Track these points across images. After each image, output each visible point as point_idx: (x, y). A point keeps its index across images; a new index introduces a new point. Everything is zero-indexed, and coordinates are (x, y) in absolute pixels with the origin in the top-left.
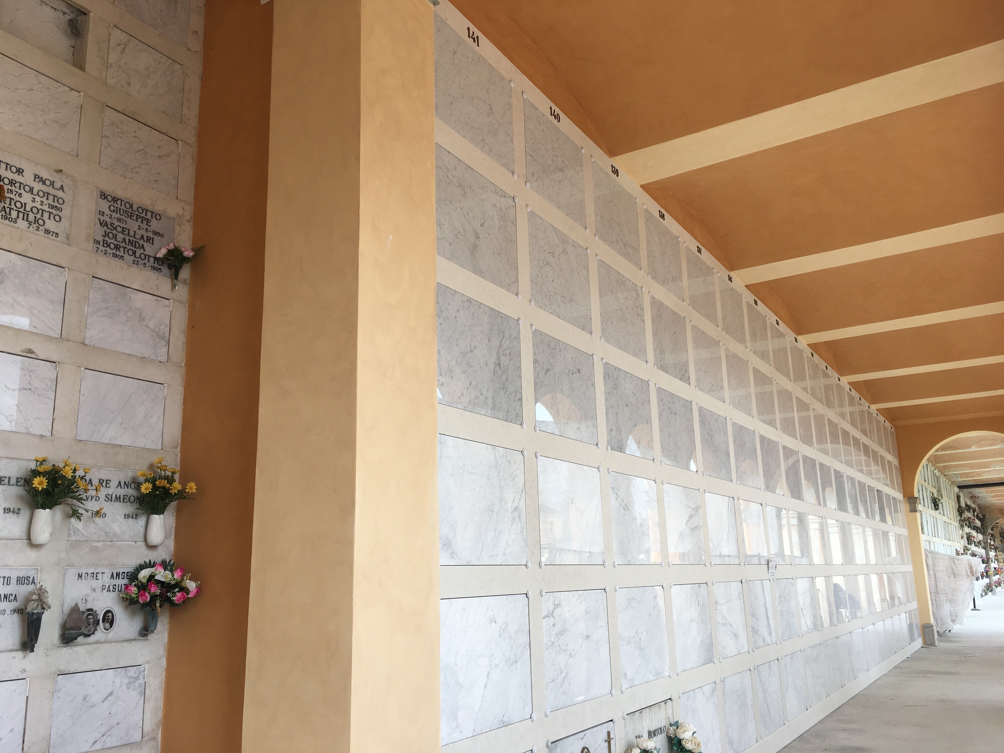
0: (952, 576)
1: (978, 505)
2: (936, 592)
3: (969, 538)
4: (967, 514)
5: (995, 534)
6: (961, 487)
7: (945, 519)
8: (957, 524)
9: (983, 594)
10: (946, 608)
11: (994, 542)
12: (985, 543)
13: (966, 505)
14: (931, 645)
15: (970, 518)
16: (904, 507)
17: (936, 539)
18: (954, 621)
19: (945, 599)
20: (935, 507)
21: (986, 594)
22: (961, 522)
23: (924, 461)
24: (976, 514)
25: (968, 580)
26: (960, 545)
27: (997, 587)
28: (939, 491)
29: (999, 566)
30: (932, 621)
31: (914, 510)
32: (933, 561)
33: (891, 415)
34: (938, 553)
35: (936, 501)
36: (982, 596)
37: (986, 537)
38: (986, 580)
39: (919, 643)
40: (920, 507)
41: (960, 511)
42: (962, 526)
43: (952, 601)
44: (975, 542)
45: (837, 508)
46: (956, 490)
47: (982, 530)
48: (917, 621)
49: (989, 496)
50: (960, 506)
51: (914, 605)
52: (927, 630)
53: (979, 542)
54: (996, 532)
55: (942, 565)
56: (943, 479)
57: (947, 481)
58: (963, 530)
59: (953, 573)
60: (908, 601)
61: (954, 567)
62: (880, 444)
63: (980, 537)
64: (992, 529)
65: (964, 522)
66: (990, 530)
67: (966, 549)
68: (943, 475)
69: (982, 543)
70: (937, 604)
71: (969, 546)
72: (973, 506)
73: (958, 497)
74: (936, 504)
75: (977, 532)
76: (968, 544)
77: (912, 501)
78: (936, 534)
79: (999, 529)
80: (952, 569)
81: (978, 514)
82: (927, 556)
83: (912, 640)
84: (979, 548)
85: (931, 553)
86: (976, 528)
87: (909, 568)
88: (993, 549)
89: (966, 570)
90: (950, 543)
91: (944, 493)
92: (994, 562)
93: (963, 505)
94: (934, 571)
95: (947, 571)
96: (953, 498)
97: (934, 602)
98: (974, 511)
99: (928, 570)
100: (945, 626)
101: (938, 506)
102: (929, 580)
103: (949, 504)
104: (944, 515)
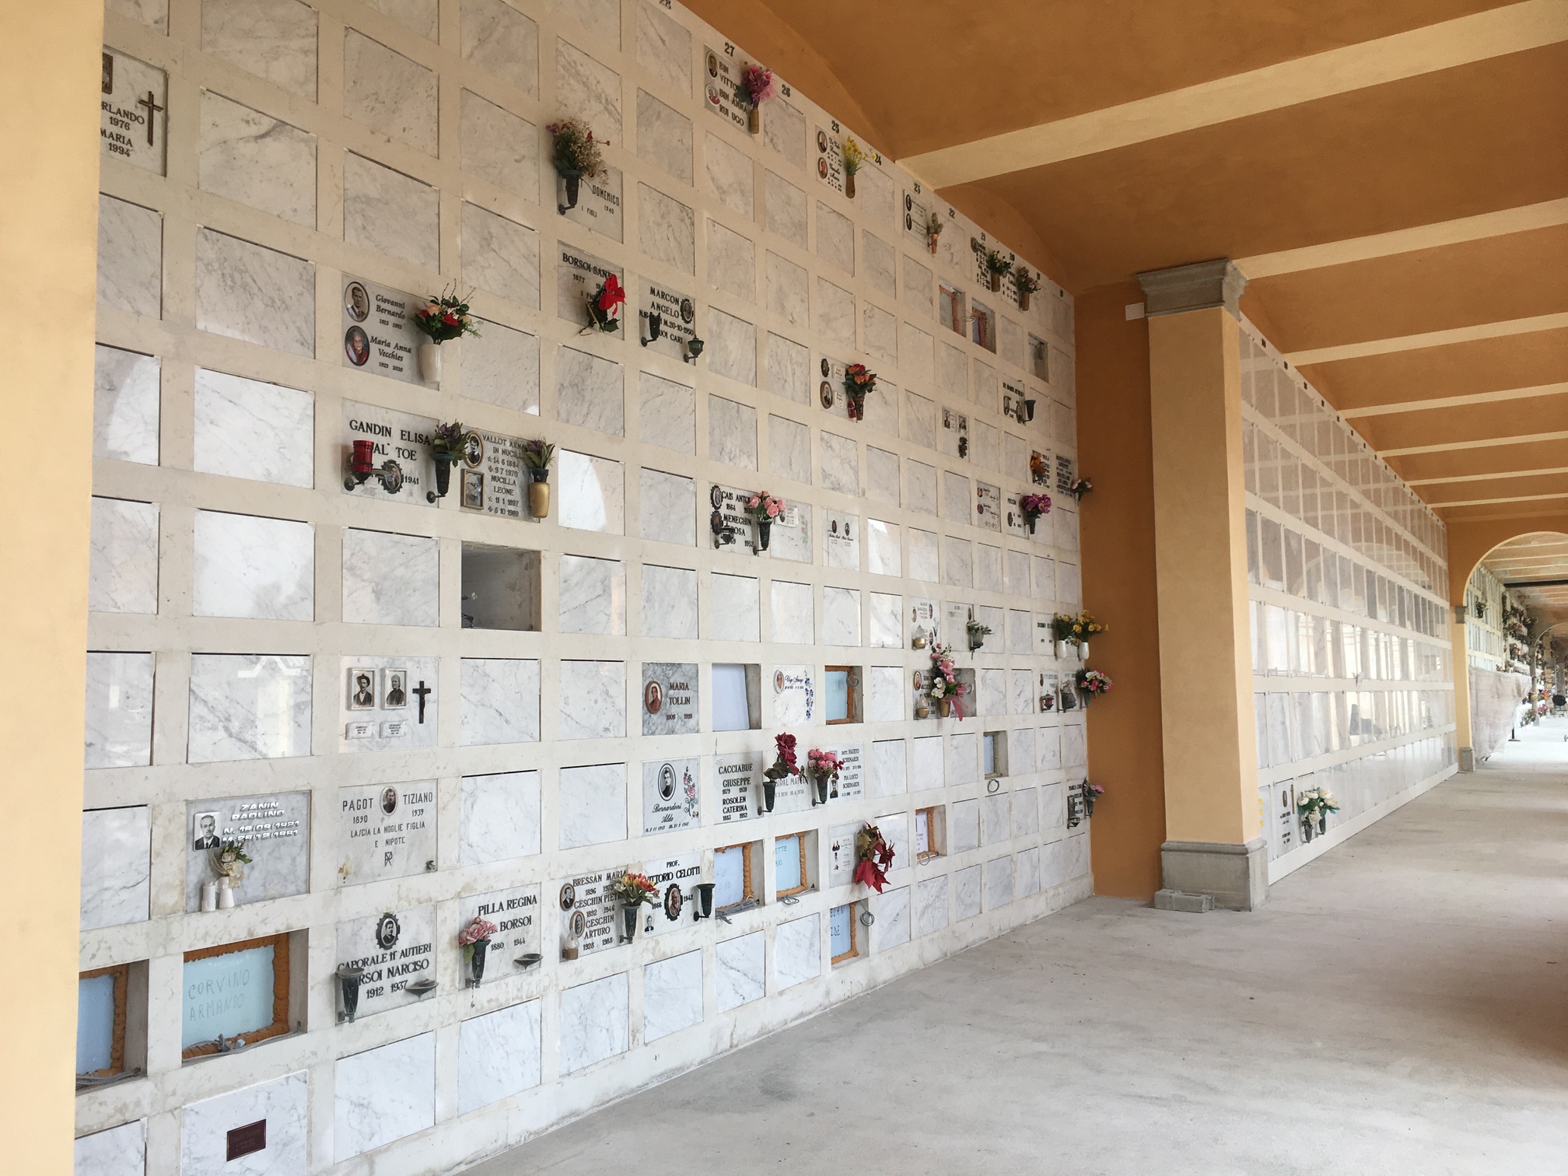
0: (1496, 696)
1: (1527, 606)
2: (1476, 714)
3: (1513, 651)
4: (1514, 620)
5: (1544, 645)
6: (1507, 586)
7: (1488, 628)
8: (1500, 634)
9: (1524, 723)
10: (1486, 733)
11: (1542, 655)
12: (1532, 657)
13: (1512, 608)
14: (1468, 770)
15: (1515, 624)
16: (1450, 617)
17: (1477, 653)
18: (1492, 748)
19: (1486, 722)
20: (1479, 613)
21: (1527, 723)
22: (1505, 631)
23: (1478, 564)
24: (1522, 619)
25: (1513, 701)
26: (1501, 659)
27: (1541, 715)
28: (1484, 594)
29: (1545, 688)
30: (1471, 746)
31: (1461, 621)
32: (1477, 678)
33: (1444, 514)
34: (1482, 670)
35: (1481, 608)
36: (1522, 725)
37: (1532, 649)
38: (1528, 706)
39: (1455, 768)
40: (1467, 617)
41: (1505, 616)
42: (1505, 636)
43: (1492, 725)
44: (1518, 656)
46: (1503, 589)
47: (1527, 640)
48: (1454, 745)
49: (1542, 596)
50: (1505, 611)
51: (1453, 727)
52: (1464, 754)
53: (1524, 656)
54: (1546, 642)
55: (1486, 684)
56: (1489, 577)
57: (1493, 580)
58: (1506, 641)
59: (1498, 693)
60: (1448, 722)
61: (1499, 687)
62: (1433, 549)
63: (1525, 649)
64: (1541, 639)
65: (1510, 631)
66: (1538, 640)
67: (1508, 665)
68: (1489, 573)
69: (1527, 657)
70: (1476, 727)
71: (1512, 661)
72: (1521, 608)
73: (1504, 598)
74: (1480, 610)
75: (1522, 642)
76: (1511, 658)
77: (1459, 610)
78: (1477, 648)
79: (1550, 637)
80: (1497, 688)
81: (1525, 619)
82: (1470, 674)
83: (1450, 763)
84: (1523, 663)
85: (1477, 671)
86: (1521, 638)
87: (1450, 686)
88: (1540, 665)
89: (1513, 690)
90: (1491, 657)
91: (1489, 596)
92: (1540, 683)
93: (1508, 608)
94: (1476, 690)
95: (1490, 689)
96: (1499, 600)
97: (1474, 725)
98: (1521, 616)
99: (1470, 689)
100: (1484, 752)
101: (1482, 612)
102: (1471, 700)
103: (1493, 610)
104: (1487, 623)
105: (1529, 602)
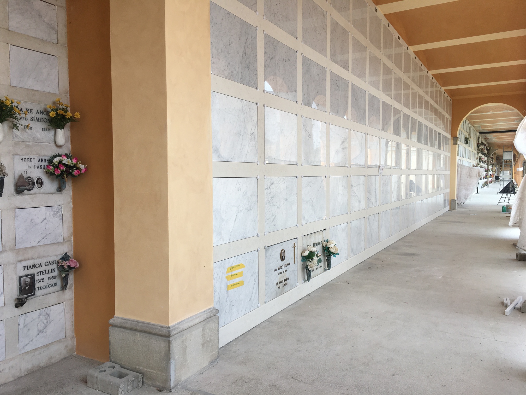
0: (469, 177)
1: (488, 142)
2: (459, 185)
3: (480, 159)
4: (482, 147)
5: (493, 158)
6: (480, 133)
7: (470, 149)
8: (476, 152)
9: (483, 186)
10: (463, 192)
11: (493, 161)
12: (488, 162)
13: (482, 142)
14: (453, 209)
15: (482, 149)
16: (451, 142)
17: (464, 159)
18: (466, 199)
19: (464, 188)
20: (466, 142)
22: (478, 151)
23: (464, 119)
24: (486, 147)
25: (476, 179)
26: (475, 162)
27: (490, 183)
28: (469, 135)
29: (493, 173)
30: (456, 198)
31: (455, 143)
32: (461, 169)
33: (451, 93)
34: (464, 166)
35: (467, 140)
36: (482, 187)
37: (489, 159)
38: (485, 180)
39: (448, 208)
40: (458, 142)
41: (478, 145)
42: (478, 153)
43: (467, 189)
44: (483, 161)
45: (417, 141)
46: (478, 134)
47: (487, 155)
48: (448, 198)
49: (494, 138)
50: (478, 143)
51: (448, 190)
52: (452, 202)
53: (485, 161)
54: (494, 157)
55: (465, 171)
56: (472, 128)
57: (474, 130)
58: (478, 155)
59: (470, 176)
60: (446, 188)
61: (471, 173)
62: (444, 109)
63: (486, 159)
64: (492, 155)
65: (479, 151)
66: (491, 156)
67: (478, 164)
68: (473, 126)
69: (486, 161)
70: (459, 190)
71: (480, 163)
72: (485, 143)
73: (479, 138)
74: (467, 141)
75: (485, 156)
76: (480, 162)
77: (455, 139)
78: (464, 156)
79: (496, 155)
80: (470, 173)
81: (487, 147)
82: (458, 167)
83: (445, 206)
84: (485, 164)
85: (461, 166)
86: (485, 154)
87: (448, 172)
88: (491, 165)
89: (476, 174)
90: (471, 161)
91: (472, 135)
92: (491, 171)
93: (480, 142)
94: (460, 174)
95: (467, 174)
96: (476, 138)
97: (458, 189)
98: (485, 146)
99: (457, 174)
100: (462, 200)
101: (468, 142)
102: (457, 179)
103: (473, 141)
104: (470, 147)
105: (488, 141)
